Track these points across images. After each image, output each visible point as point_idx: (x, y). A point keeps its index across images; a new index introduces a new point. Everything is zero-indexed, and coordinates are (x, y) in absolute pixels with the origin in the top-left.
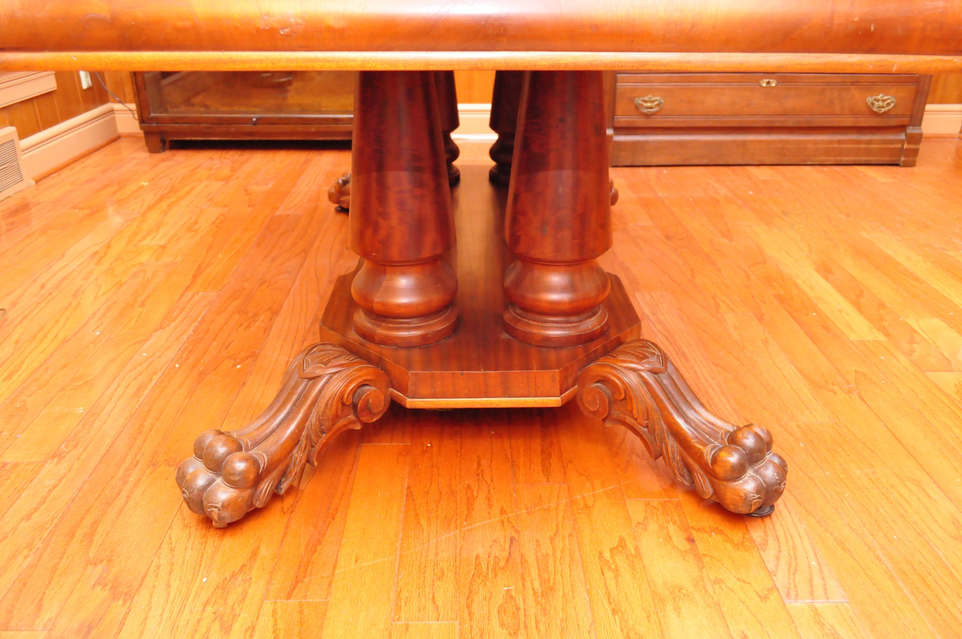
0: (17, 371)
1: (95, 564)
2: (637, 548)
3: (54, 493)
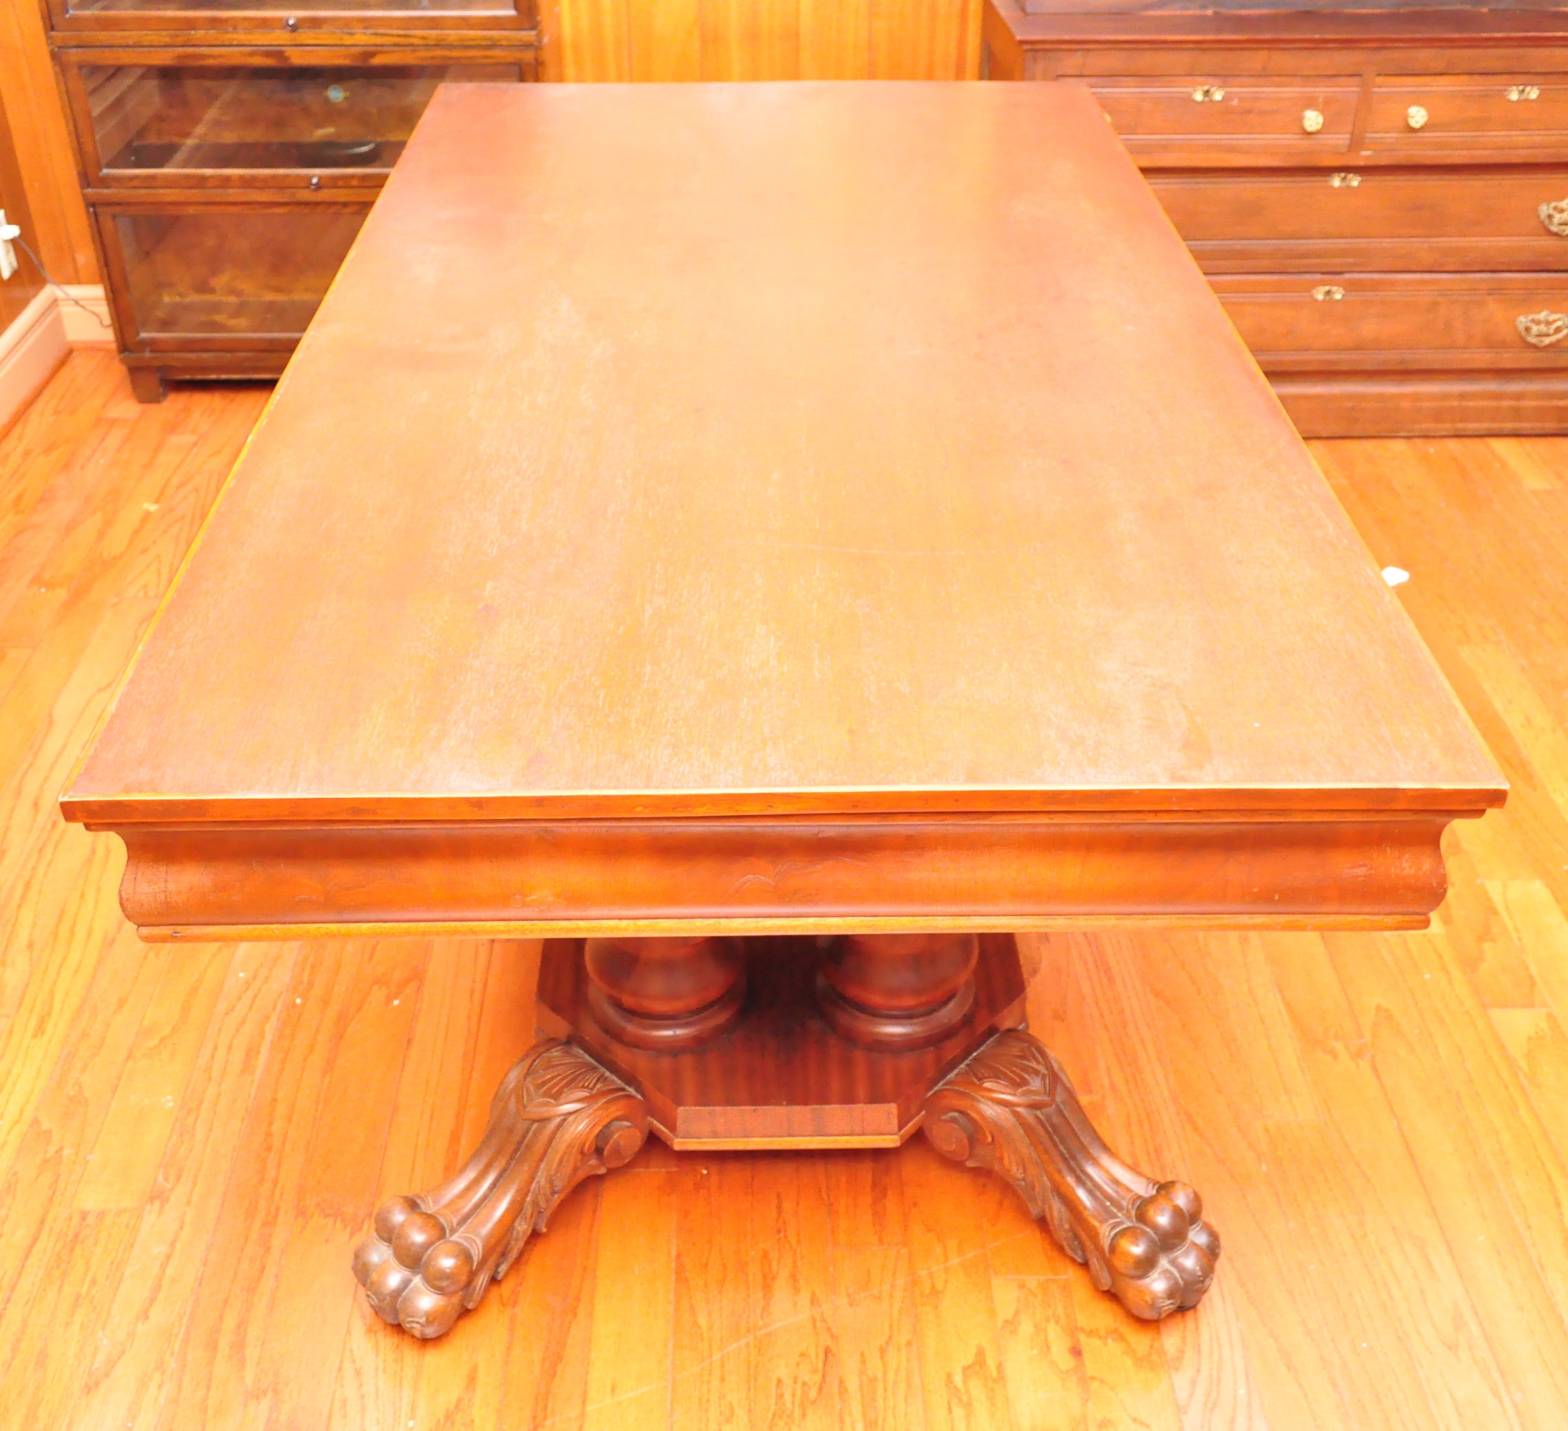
0: (49, 1014)
1: (258, 1397)
2: (1000, 1367)
3: (169, 1270)
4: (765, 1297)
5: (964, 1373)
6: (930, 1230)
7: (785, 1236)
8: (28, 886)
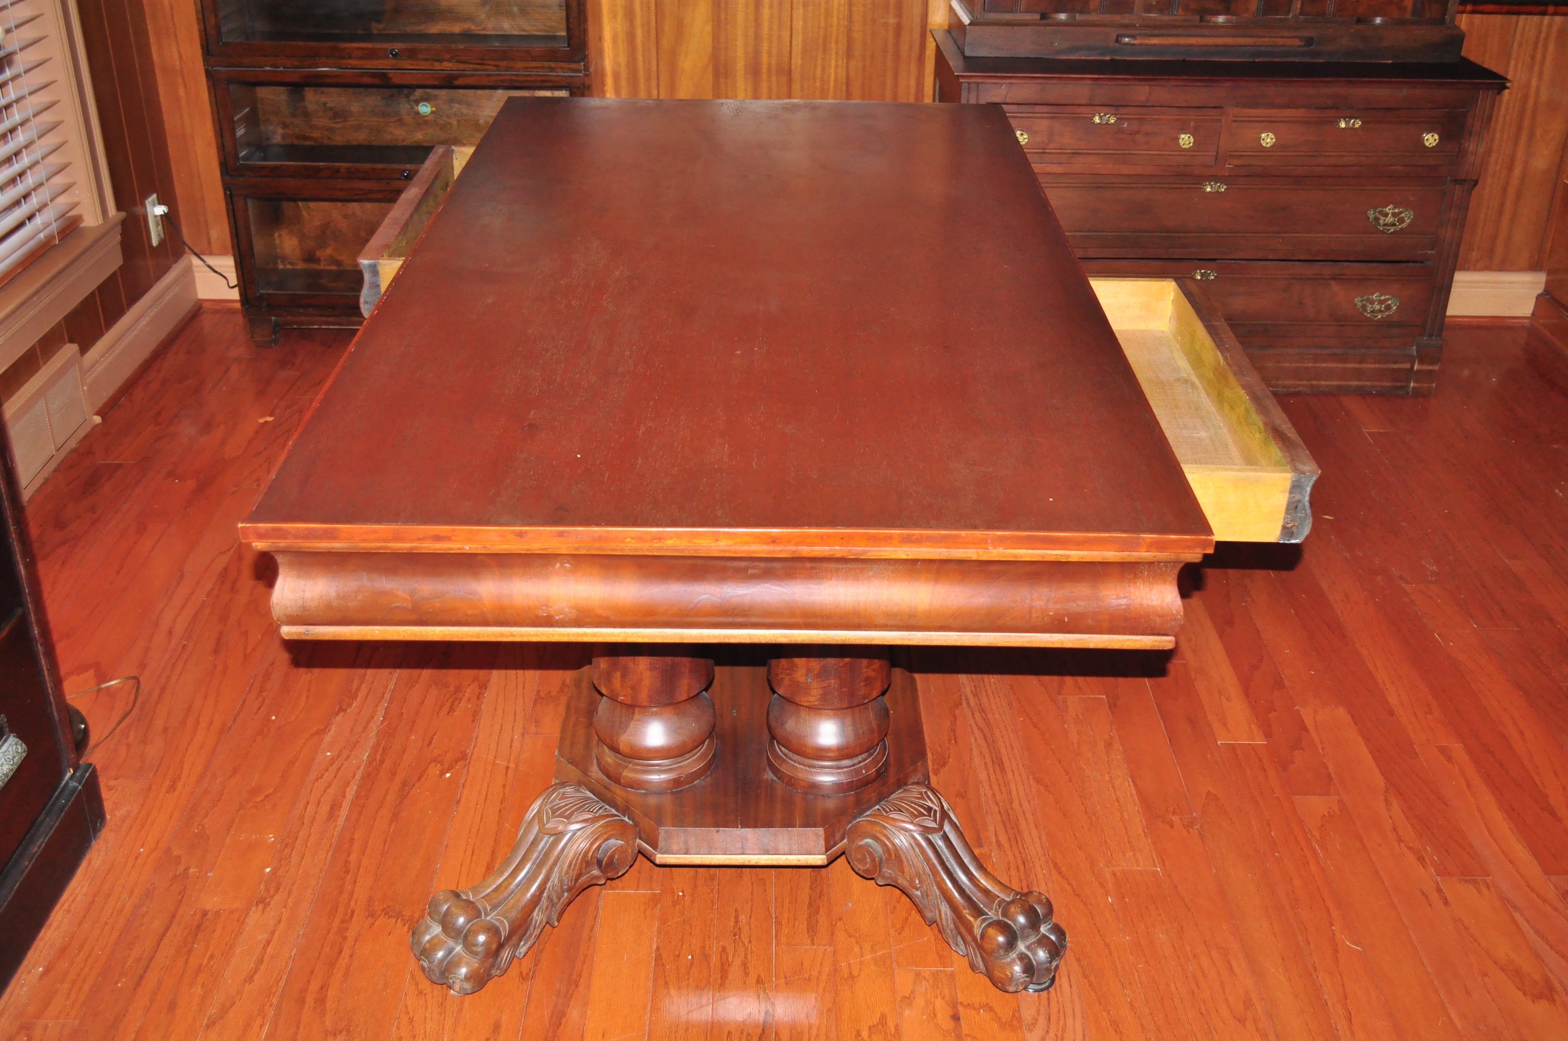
0: (179, 777)
1: (335, 1035)
2: (897, 1027)
3: (269, 950)
4: (721, 978)
5: (869, 1030)
6: (851, 936)
7: (740, 937)
8: (163, 689)
